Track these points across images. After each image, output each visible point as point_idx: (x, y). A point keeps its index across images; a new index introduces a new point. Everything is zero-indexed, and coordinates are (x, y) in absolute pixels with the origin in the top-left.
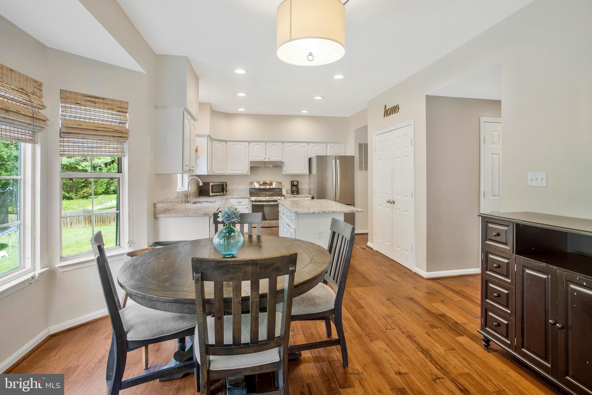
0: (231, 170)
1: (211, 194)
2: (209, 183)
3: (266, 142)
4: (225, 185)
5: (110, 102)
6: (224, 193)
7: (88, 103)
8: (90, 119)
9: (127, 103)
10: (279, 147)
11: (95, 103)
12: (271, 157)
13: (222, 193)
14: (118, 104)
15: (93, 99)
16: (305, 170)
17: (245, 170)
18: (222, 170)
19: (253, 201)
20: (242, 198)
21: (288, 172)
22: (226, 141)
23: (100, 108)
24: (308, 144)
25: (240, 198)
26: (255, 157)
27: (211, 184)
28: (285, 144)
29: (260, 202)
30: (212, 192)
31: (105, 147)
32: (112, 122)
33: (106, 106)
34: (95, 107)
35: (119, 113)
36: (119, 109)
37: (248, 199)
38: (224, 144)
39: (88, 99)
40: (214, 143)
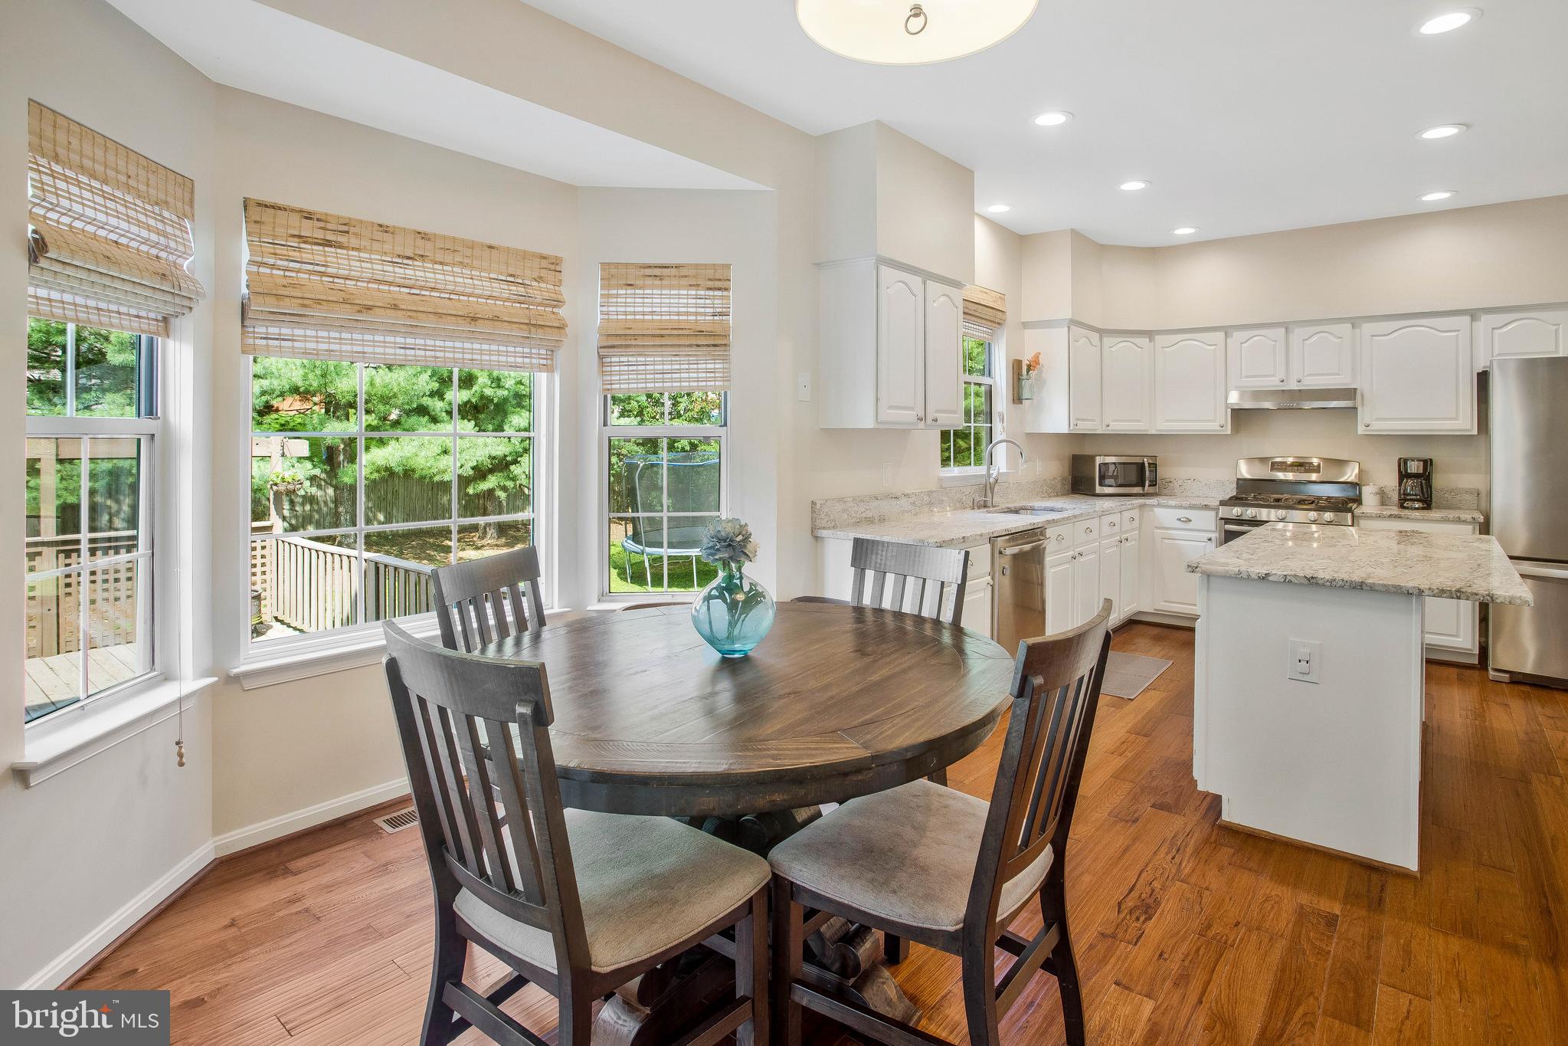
0: (1168, 421)
1: (1099, 489)
2: (1092, 458)
3: (1287, 326)
4: (1147, 465)
5: (692, 272)
6: (1144, 490)
7: (649, 281)
8: (652, 313)
9: (728, 266)
10: (1339, 340)
11: (661, 278)
12: (1308, 375)
13: (1137, 490)
14: (710, 273)
15: (657, 272)
16: (1456, 419)
17: (1214, 421)
18: (1139, 421)
19: (1227, 521)
20: (1192, 507)
21: (1380, 427)
22: (1150, 334)
23: (671, 287)
24: (1472, 321)
25: (1186, 508)
26: (1246, 377)
27: (1099, 460)
28: (1368, 328)
29: (1242, 525)
30: (1101, 484)
31: (688, 371)
32: (696, 314)
33: (684, 282)
34: (661, 287)
35: (711, 293)
36: (711, 284)
37: (1213, 513)
38: (1143, 341)
39: (648, 272)
40: (1108, 341)
